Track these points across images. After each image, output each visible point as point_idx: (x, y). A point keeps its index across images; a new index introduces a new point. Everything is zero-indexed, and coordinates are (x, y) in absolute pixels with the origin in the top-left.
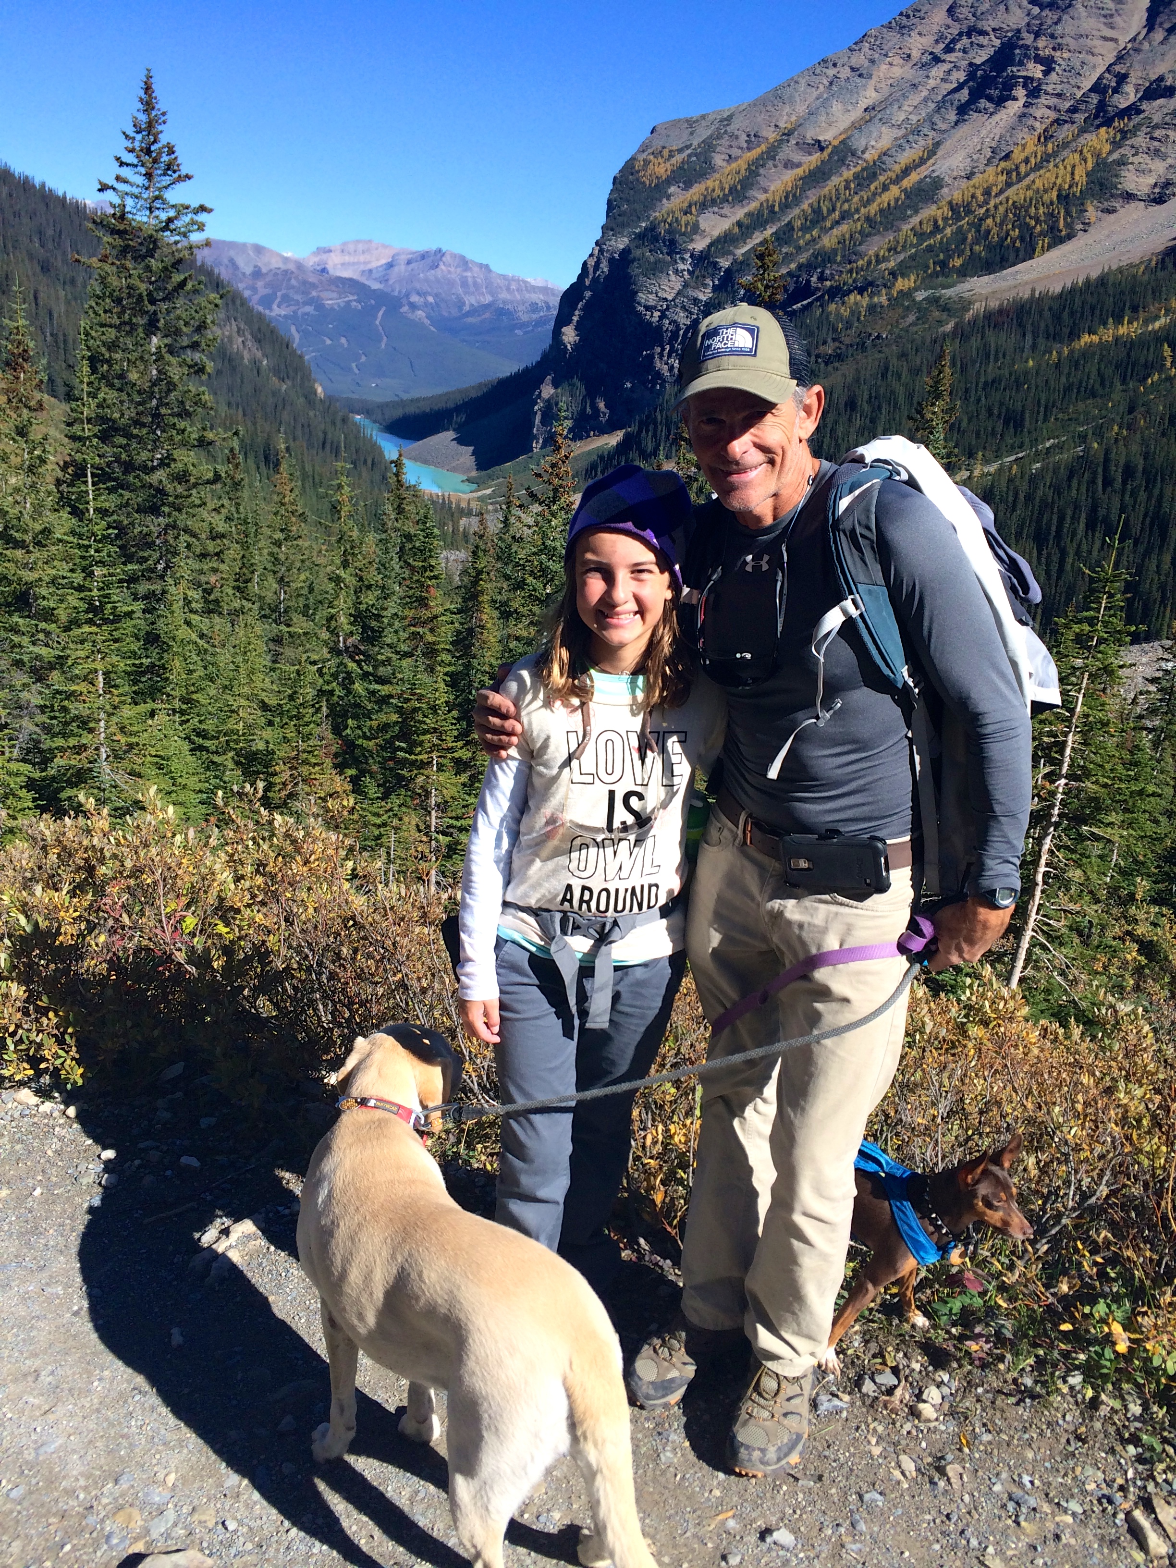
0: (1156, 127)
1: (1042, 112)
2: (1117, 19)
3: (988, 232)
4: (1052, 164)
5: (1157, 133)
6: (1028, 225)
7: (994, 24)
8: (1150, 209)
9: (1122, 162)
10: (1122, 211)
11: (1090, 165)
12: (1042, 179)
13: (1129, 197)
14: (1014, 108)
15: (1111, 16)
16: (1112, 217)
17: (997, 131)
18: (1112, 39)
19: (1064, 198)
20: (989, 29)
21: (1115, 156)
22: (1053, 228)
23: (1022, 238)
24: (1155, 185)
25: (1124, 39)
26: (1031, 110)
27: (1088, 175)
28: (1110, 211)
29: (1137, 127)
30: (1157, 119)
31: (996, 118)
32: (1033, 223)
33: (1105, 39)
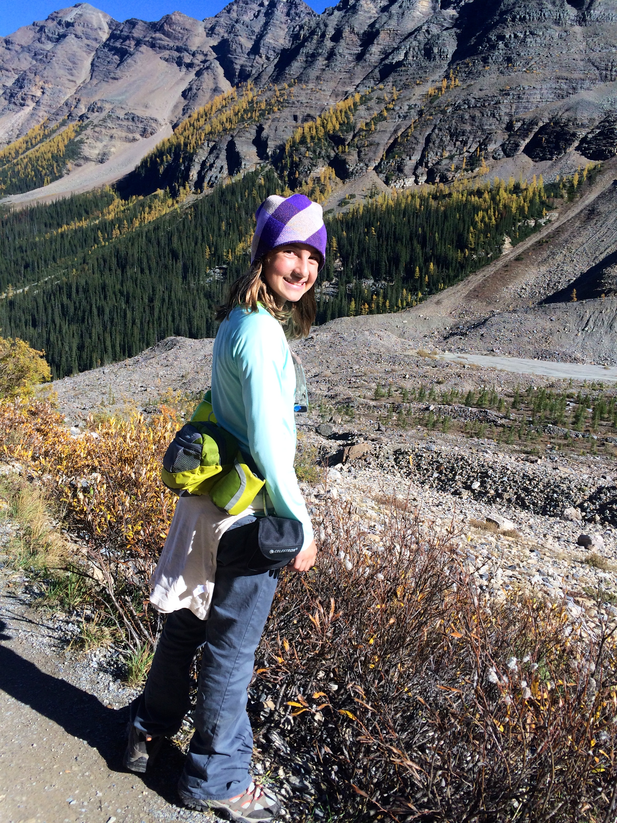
0: (96, 126)
1: (43, 114)
2: (74, 71)
3: (19, 172)
4: (48, 140)
5: (97, 129)
6: (39, 170)
7: (13, 66)
8: (98, 166)
9: (81, 142)
10: (84, 166)
11: (66, 142)
12: (43, 147)
13: (86, 159)
14: (28, 110)
15: (71, 69)
16: (80, 168)
17: (20, 121)
18: (72, 81)
19: (55, 157)
20: (11, 69)
21: (78, 138)
22: (52, 172)
23: (36, 175)
24: (99, 154)
25: (79, 82)
26: (35, 112)
27: (65, 146)
28: (78, 165)
29: (87, 125)
30: (96, 122)
31: (19, 114)
32: (41, 169)
33: (69, 80)
